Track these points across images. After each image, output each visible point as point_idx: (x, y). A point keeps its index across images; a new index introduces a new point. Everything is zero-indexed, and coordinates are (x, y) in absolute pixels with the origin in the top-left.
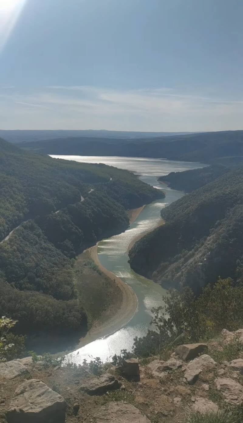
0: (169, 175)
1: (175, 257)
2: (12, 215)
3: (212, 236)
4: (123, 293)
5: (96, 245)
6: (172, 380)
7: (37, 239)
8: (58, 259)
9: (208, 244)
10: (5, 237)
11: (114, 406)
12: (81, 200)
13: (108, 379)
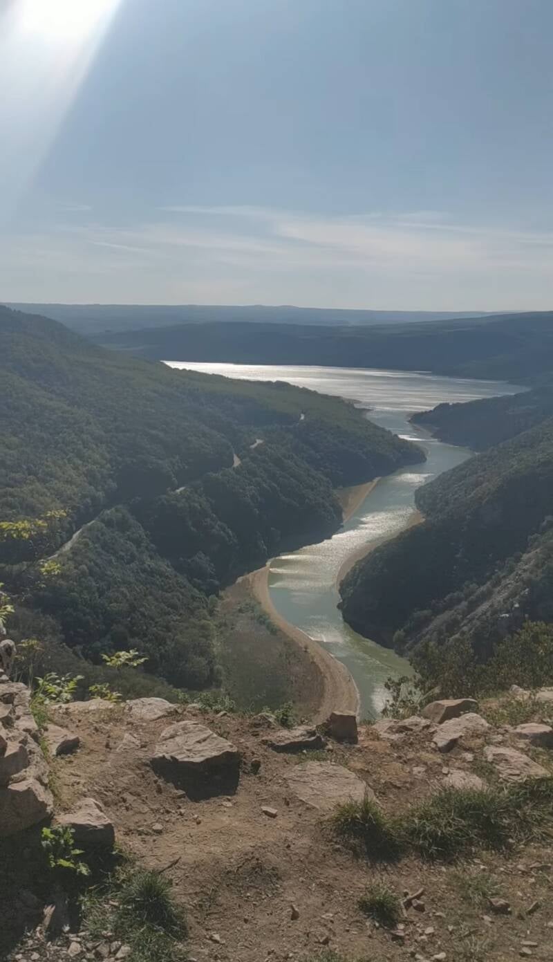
0: (435, 409)
1: (445, 599)
2: (80, 495)
3: (533, 552)
4: (326, 677)
5: (265, 565)
6: (411, 744)
7: (134, 548)
8: (181, 597)
9: (525, 571)
10: (62, 545)
11: (314, 767)
12: (233, 462)
13: (305, 733)
